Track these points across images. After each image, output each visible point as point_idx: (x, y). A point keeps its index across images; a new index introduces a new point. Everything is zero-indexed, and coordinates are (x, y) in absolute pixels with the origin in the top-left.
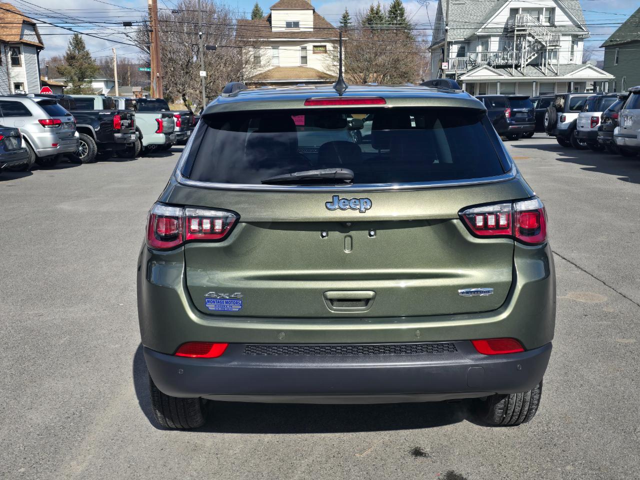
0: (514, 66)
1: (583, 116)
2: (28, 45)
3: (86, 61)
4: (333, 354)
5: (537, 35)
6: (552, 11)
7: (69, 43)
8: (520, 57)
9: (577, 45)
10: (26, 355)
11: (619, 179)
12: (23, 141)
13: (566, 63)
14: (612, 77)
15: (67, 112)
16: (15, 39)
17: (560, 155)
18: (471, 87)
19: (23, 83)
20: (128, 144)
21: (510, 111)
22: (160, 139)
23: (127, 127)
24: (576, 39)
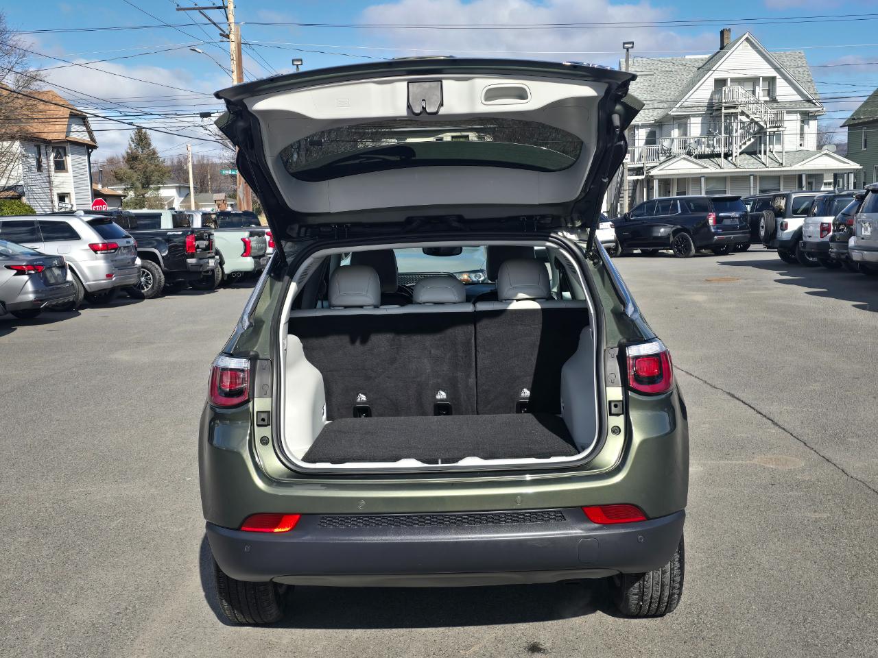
0: (722, 155)
1: (810, 222)
2: (77, 144)
3: (152, 162)
4: (421, 525)
5: (753, 113)
6: (771, 81)
7: (130, 140)
8: (731, 144)
9: (808, 124)
10: (70, 542)
11: (854, 306)
12: (69, 271)
13: (795, 149)
14: (857, 166)
15: (125, 232)
16: (59, 137)
17: (781, 274)
18: (666, 183)
19: (69, 193)
20: (205, 272)
21: (714, 216)
22: (248, 264)
23: (204, 250)
24: (806, 117)
